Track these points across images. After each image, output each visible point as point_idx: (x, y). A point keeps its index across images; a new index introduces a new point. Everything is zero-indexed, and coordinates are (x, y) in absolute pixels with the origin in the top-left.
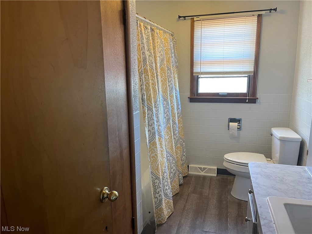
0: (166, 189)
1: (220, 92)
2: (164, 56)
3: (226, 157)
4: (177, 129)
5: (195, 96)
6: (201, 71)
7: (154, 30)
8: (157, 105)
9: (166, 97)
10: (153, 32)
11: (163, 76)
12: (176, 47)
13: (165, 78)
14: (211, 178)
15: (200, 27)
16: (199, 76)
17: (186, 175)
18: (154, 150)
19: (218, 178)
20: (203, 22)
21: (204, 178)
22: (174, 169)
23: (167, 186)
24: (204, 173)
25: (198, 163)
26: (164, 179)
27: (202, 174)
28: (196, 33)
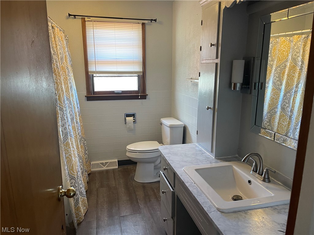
0: (81, 187)
1: (115, 90)
2: (63, 54)
3: (128, 148)
4: (79, 128)
5: (92, 95)
6: (96, 71)
7: (54, 27)
8: (65, 105)
9: (69, 96)
10: (53, 30)
11: (64, 74)
12: (69, 45)
13: (65, 77)
14: (114, 170)
15: (92, 27)
16: (95, 75)
17: (90, 172)
18: (68, 151)
19: (120, 169)
20: (94, 23)
21: (107, 171)
22: (82, 168)
23: (81, 185)
24: (106, 167)
25: (99, 160)
26: (78, 179)
27: (105, 168)
28: (88, 33)
